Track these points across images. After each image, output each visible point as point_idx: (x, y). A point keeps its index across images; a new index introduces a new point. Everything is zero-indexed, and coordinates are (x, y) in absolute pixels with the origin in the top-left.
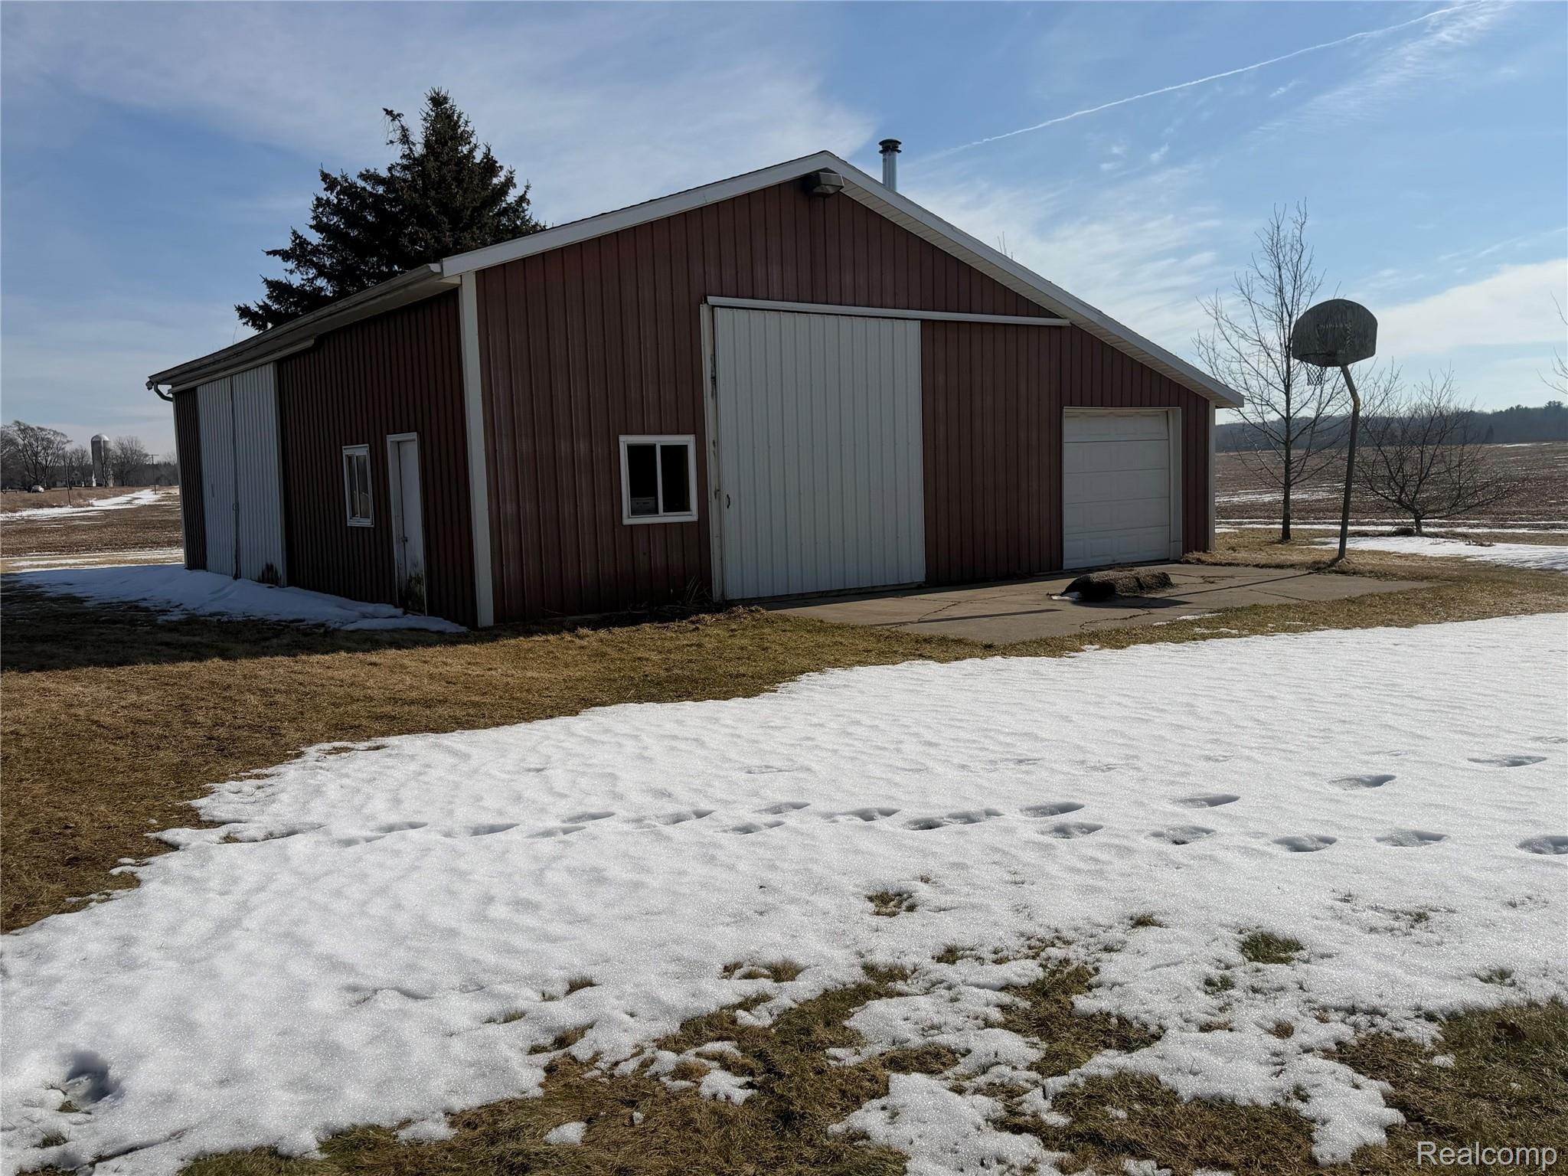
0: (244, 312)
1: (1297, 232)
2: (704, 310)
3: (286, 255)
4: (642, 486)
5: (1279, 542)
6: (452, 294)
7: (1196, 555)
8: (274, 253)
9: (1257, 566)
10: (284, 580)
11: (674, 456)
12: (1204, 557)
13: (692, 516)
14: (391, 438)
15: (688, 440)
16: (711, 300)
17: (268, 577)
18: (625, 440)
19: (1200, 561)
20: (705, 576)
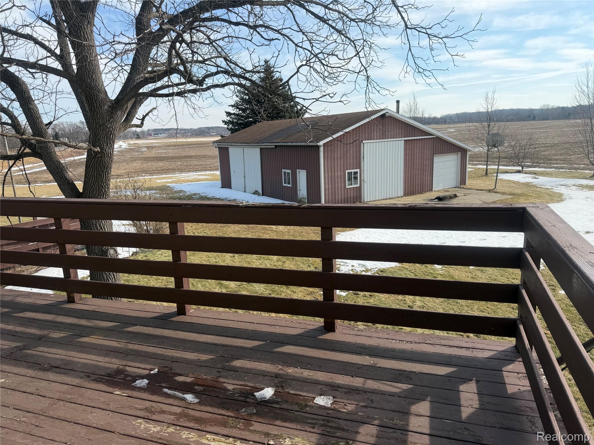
0: (223, 121)
1: (493, 95)
2: (362, 143)
3: (232, 106)
4: (349, 179)
5: (484, 176)
6: (318, 147)
7: (463, 186)
8: (230, 106)
9: (476, 190)
10: (262, 194)
11: (356, 173)
12: (465, 187)
13: (358, 185)
14: (298, 170)
15: (358, 170)
16: (364, 142)
17: (256, 193)
18: (347, 171)
19: (464, 188)
20: (360, 198)
